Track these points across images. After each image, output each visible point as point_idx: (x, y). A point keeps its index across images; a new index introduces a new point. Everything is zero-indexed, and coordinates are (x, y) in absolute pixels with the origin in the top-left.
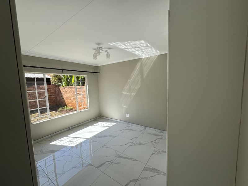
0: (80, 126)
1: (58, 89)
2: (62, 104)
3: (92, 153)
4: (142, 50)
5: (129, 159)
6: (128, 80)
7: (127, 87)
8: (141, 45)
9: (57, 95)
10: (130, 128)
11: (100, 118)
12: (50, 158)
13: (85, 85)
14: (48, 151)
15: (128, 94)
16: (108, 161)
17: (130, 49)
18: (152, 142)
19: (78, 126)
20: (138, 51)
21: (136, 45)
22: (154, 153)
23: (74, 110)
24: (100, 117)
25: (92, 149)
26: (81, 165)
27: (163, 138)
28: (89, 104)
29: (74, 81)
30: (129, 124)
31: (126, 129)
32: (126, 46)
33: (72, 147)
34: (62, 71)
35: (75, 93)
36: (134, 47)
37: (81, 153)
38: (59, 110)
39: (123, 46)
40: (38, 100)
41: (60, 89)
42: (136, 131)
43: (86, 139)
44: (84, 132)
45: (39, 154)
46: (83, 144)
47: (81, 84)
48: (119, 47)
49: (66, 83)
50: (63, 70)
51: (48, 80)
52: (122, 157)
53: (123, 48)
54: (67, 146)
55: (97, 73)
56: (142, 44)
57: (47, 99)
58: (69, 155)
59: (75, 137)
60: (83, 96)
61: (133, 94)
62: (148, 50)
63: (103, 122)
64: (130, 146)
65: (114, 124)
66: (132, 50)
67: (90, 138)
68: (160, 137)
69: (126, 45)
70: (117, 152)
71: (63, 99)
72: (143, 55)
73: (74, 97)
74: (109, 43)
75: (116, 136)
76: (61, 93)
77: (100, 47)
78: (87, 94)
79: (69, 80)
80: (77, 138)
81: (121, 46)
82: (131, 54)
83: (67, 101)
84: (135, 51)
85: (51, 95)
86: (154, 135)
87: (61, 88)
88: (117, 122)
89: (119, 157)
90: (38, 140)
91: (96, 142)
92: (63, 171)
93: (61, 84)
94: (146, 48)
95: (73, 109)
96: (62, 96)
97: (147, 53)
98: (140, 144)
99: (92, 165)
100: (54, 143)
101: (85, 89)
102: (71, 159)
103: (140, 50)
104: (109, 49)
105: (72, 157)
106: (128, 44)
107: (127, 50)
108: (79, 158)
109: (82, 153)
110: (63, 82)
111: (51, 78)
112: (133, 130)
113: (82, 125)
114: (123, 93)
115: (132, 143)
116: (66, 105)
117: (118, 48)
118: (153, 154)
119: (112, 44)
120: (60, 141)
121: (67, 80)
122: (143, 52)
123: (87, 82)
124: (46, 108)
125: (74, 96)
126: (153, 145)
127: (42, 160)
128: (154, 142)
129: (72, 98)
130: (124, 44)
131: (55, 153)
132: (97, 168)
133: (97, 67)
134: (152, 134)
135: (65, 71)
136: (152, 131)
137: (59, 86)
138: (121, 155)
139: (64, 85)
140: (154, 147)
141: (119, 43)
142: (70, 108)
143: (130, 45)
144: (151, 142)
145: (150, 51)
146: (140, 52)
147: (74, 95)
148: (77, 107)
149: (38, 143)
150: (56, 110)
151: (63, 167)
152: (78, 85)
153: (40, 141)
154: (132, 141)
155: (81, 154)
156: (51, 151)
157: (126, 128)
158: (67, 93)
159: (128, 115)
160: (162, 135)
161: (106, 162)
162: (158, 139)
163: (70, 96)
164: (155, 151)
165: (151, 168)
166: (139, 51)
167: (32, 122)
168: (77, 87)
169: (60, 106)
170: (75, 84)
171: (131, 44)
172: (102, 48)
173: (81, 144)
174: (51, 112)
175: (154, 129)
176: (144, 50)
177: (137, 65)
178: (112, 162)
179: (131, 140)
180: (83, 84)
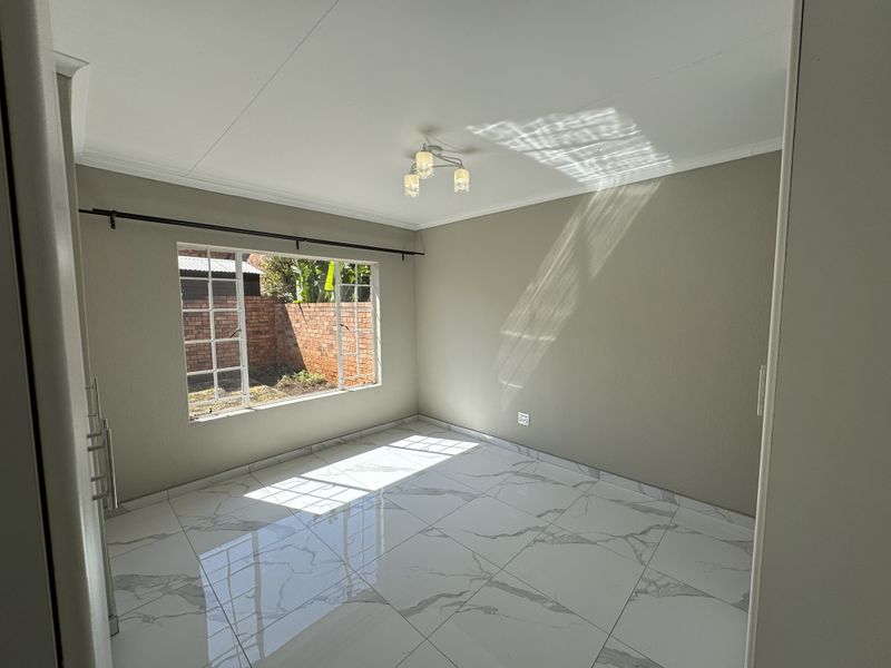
0: (346, 442)
1: (280, 313)
2: (290, 362)
3: (383, 550)
4: (599, 154)
5: (533, 598)
6: (527, 286)
7: (522, 312)
8: (597, 133)
9: (279, 332)
10: (530, 469)
11: (419, 420)
12: (242, 545)
13: (371, 297)
14: (235, 521)
15: (525, 336)
16: (449, 596)
17: (547, 153)
18: (630, 539)
19: (340, 444)
20: (579, 160)
21: (576, 134)
22: (642, 585)
23: (328, 385)
24: (417, 417)
25: (382, 533)
26: (343, 594)
27: (676, 526)
28: (380, 367)
29: (334, 283)
30: (529, 455)
31: (516, 473)
32: (535, 136)
33: (317, 516)
34: (294, 242)
35: (336, 328)
36: (566, 142)
37: (345, 539)
38: (280, 383)
39: (523, 139)
40: (213, 341)
41: (286, 313)
42: (557, 483)
43: (365, 493)
44: (360, 468)
45: (208, 529)
46: (354, 512)
47: (355, 295)
48: (507, 143)
49: (309, 291)
50: (298, 239)
51: (252, 281)
52: (503, 586)
53: (522, 146)
54: (300, 511)
55: (412, 253)
56: (603, 128)
57: (242, 339)
58: (305, 549)
59: (329, 483)
60: (363, 336)
61: (548, 338)
62: (628, 152)
63: (429, 435)
64: (535, 541)
65: (469, 445)
66: (560, 155)
67: (378, 493)
68: (665, 520)
69: (537, 132)
70: (480, 559)
71: (296, 345)
72: (597, 181)
73: (331, 340)
74: (470, 128)
75: (475, 493)
76: (290, 324)
77: (434, 143)
78: (375, 329)
79: (316, 283)
80: (335, 485)
81: (516, 140)
82: (552, 174)
83: (308, 354)
84: (569, 159)
85: (259, 333)
86: (635, 506)
87: (291, 308)
88: (480, 440)
89: (491, 582)
90: (207, 479)
91: (401, 508)
92: (279, 605)
93: (290, 295)
94: (620, 143)
95: (326, 382)
96: (293, 337)
97: (620, 169)
98: (579, 540)
99: (384, 602)
100: (255, 495)
101: (369, 315)
102: (311, 563)
103: (589, 157)
104: (469, 151)
105: (314, 554)
106: (545, 129)
107: (537, 156)
108: (338, 564)
109: (349, 542)
110: (298, 288)
111: (261, 273)
112: (544, 479)
113: (354, 441)
114: (507, 332)
115: (543, 530)
116: (303, 367)
117: (501, 147)
118: (637, 592)
119: (480, 132)
120: (277, 490)
121: (310, 281)
122: (602, 163)
123: (378, 285)
124: (239, 372)
125: (331, 337)
126: (635, 551)
127: (217, 550)
128: (641, 537)
129: (323, 345)
130: (529, 130)
131: (260, 532)
132: (405, 614)
133: (415, 232)
134: (628, 505)
135: (305, 243)
136: (628, 490)
137: (284, 300)
138: (499, 578)
139: (300, 298)
140: (642, 563)
141: (510, 125)
142: (315, 377)
143: (555, 133)
144: (626, 538)
145: (633, 160)
146: (592, 165)
147: (332, 332)
148: (340, 375)
149: (208, 490)
150: (272, 383)
151: (281, 591)
152: (347, 297)
153: (214, 484)
154: (541, 523)
155: (346, 545)
156: (245, 522)
157: (516, 469)
158: (310, 326)
159: (523, 419)
160: (673, 515)
161: (440, 596)
162: (658, 527)
163: (318, 336)
164: (645, 580)
165: (634, 655)
166: (587, 162)
167: (191, 414)
168: (344, 304)
169: (284, 368)
170: (336, 296)
171: (560, 125)
172: (440, 148)
173: (347, 508)
174: (255, 389)
175: (637, 484)
176: (606, 157)
177: (568, 225)
178: (460, 599)
179: (539, 516)
180: (364, 296)
